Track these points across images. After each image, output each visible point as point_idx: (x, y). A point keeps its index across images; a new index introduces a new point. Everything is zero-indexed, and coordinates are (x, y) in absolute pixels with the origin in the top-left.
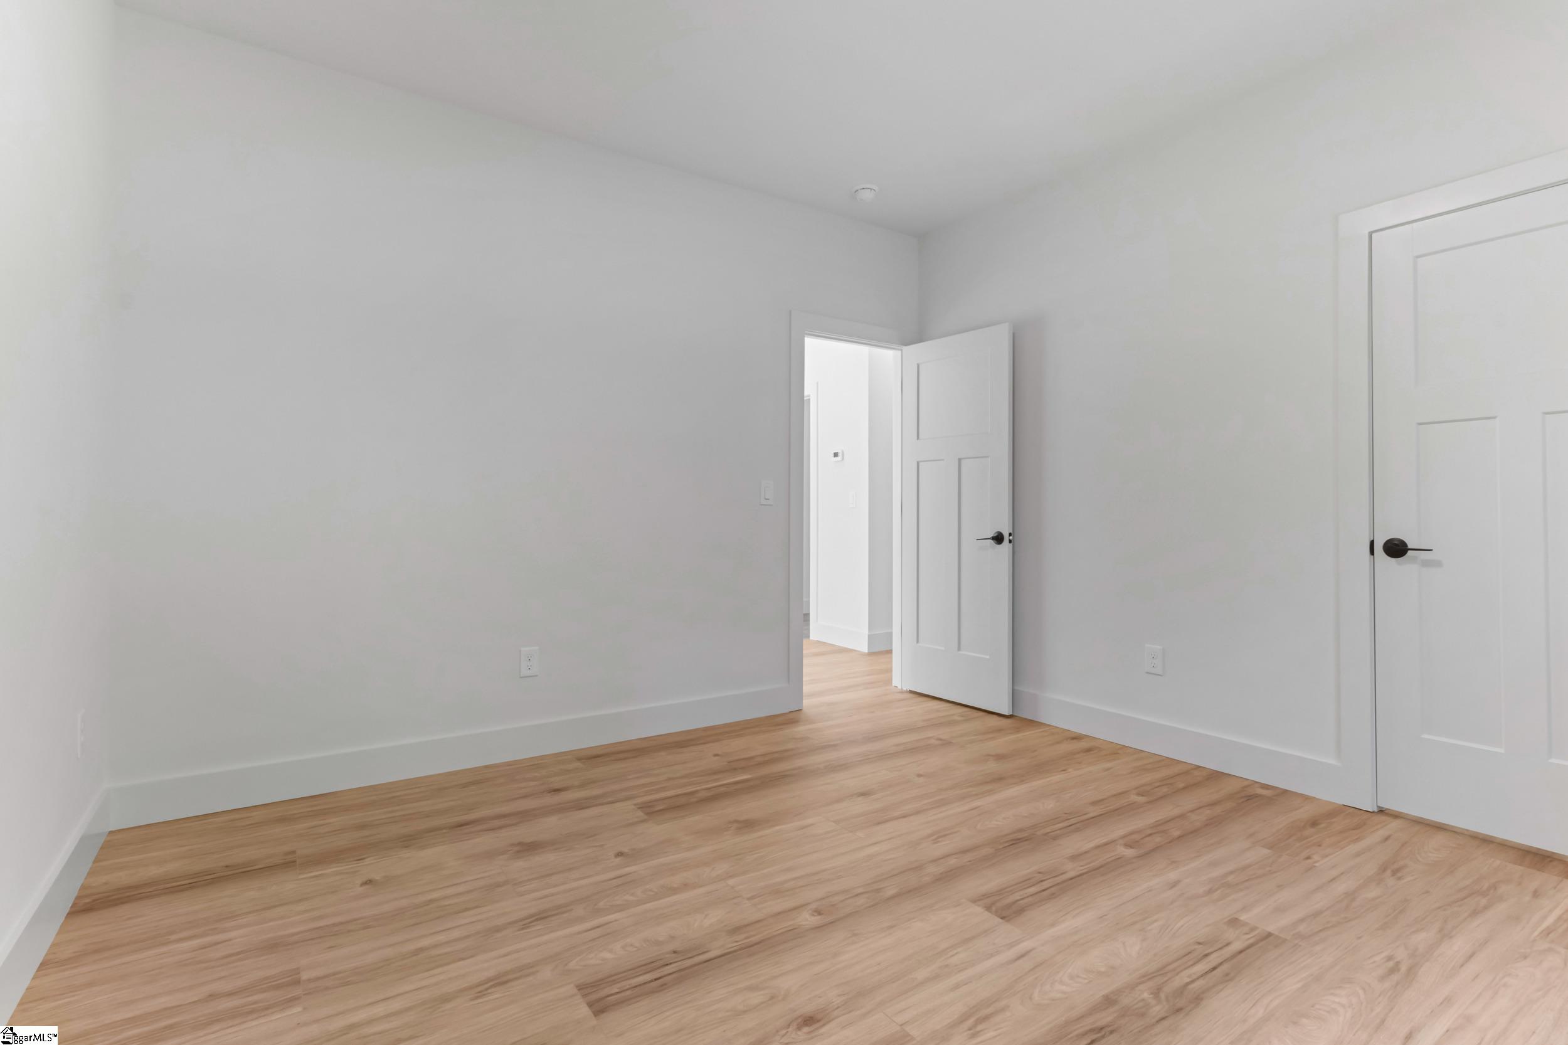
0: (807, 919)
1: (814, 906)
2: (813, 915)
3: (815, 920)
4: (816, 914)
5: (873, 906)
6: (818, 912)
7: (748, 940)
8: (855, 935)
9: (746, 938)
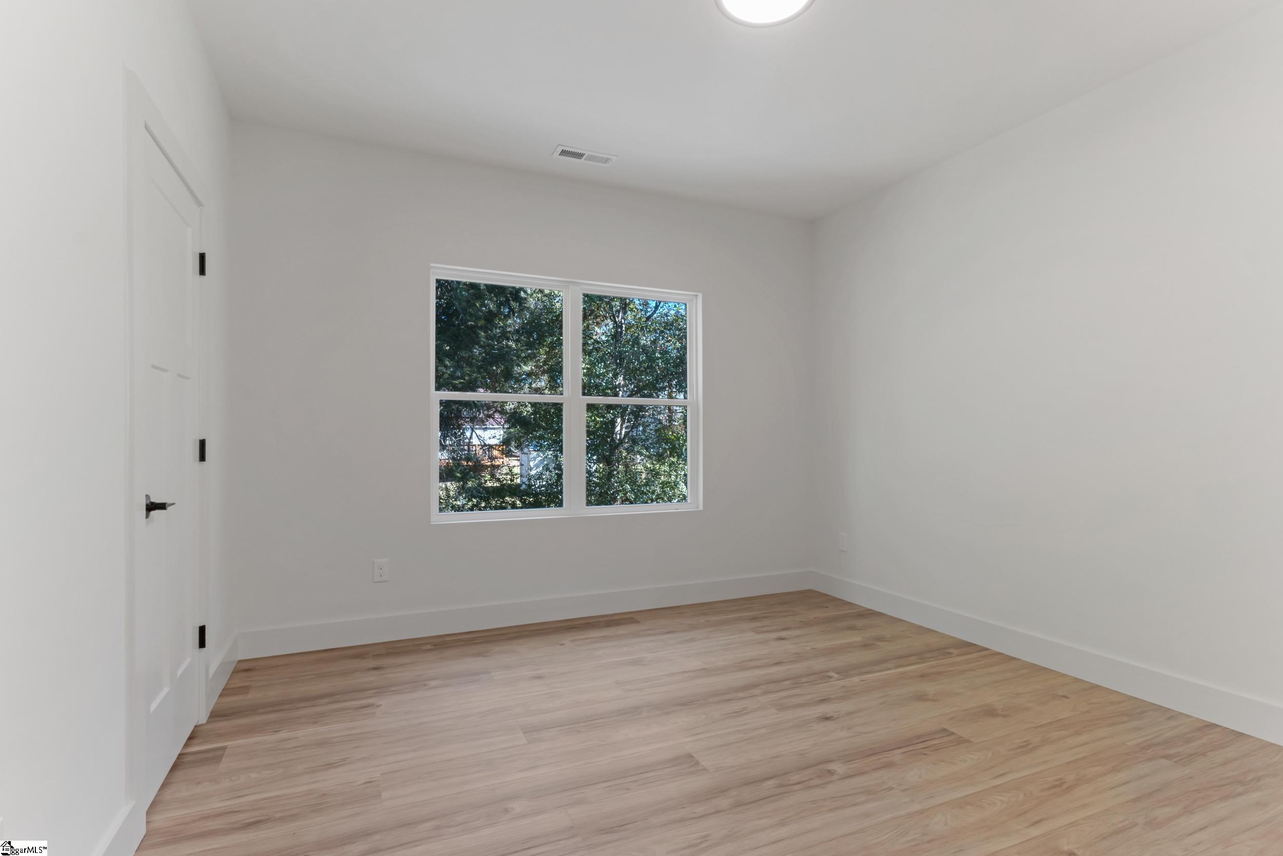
0: (839, 768)
1: (834, 778)
2: (834, 770)
3: (831, 766)
4: (832, 771)
5: (786, 774)
6: (831, 773)
7: (878, 757)
8: (802, 755)
9: (879, 759)
